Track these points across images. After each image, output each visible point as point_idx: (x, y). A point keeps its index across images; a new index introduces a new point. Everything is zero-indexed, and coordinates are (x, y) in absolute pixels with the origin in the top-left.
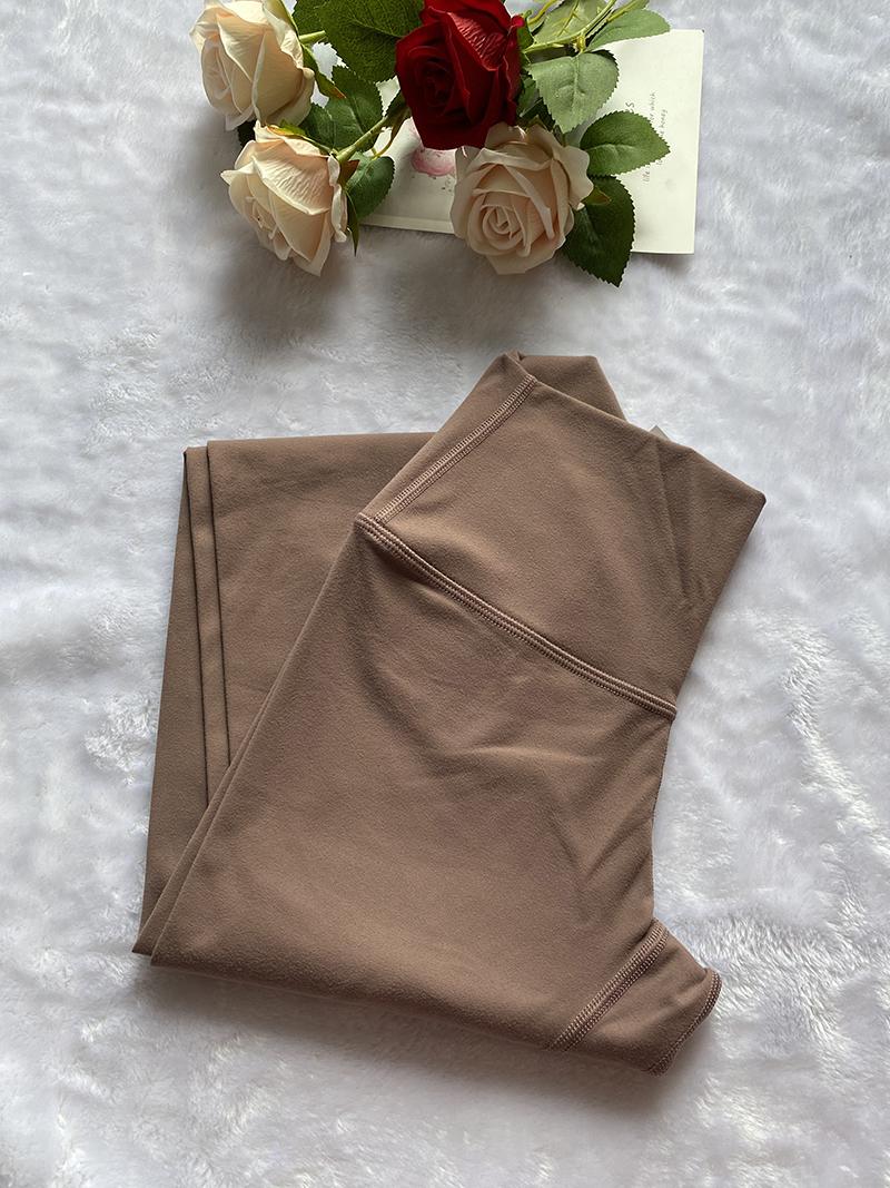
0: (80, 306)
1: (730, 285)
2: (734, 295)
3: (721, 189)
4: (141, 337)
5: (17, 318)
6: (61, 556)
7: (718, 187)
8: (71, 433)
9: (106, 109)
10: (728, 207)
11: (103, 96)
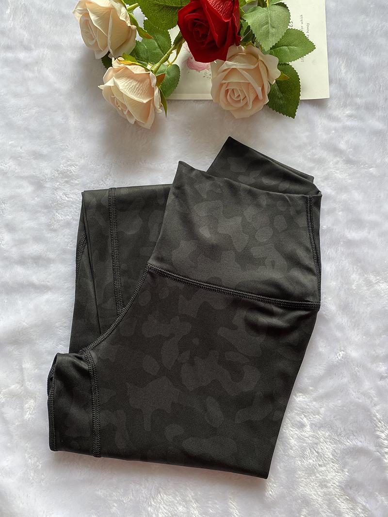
0: (38, 156)
1: (348, 112)
2: (350, 116)
3: (339, 62)
4: (69, 168)
5: (10, 165)
6: (48, 280)
7: (338, 61)
8: (43, 219)
9: (35, 53)
10: (343, 71)
11: (33, 46)
